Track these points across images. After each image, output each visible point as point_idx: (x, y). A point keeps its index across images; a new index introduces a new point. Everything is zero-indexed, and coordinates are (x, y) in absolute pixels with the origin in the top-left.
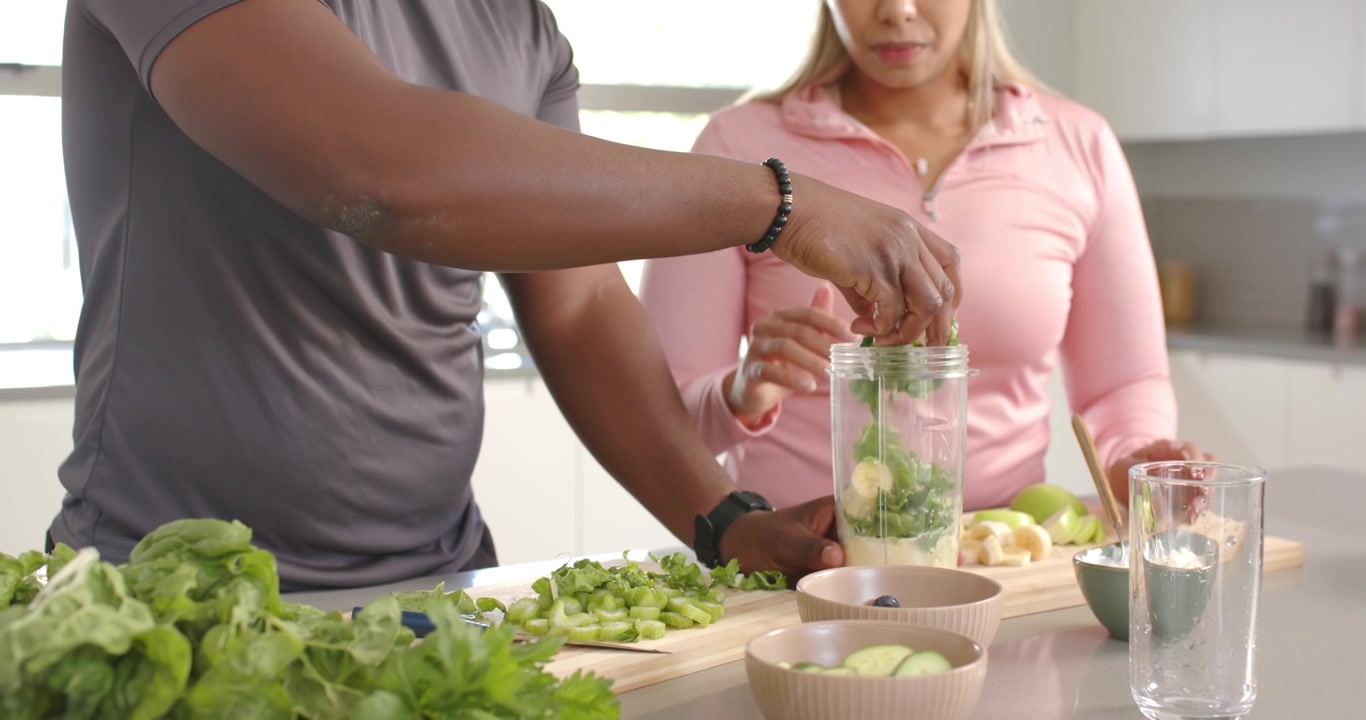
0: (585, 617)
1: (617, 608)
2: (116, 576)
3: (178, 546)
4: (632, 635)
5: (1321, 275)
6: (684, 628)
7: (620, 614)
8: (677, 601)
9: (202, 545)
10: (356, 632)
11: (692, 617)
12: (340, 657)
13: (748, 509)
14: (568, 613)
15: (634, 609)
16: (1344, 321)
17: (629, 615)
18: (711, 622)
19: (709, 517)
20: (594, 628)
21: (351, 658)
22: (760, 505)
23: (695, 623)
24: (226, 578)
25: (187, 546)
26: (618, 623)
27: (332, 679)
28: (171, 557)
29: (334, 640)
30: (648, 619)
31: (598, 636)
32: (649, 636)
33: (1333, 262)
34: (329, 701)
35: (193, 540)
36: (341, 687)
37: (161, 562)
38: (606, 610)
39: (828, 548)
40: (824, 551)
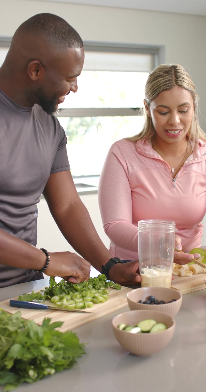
0: (72, 302)
1: (80, 298)
4: (84, 307)
6: (98, 303)
7: (81, 300)
8: (97, 295)
10: (9, 322)
11: (100, 300)
12: (6, 329)
13: (116, 263)
14: (67, 300)
15: (85, 298)
17: (83, 300)
18: (106, 301)
19: (105, 266)
20: (74, 305)
21: (8, 330)
22: (119, 261)
23: (101, 302)
26: (80, 303)
27: (3, 335)
29: (4, 325)
30: (88, 301)
31: (75, 307)
32: (89, 307)
34: (3, 342)
36: (7, 338)
38: (78, 299)
39: (137, 276)
40: (136, 277)
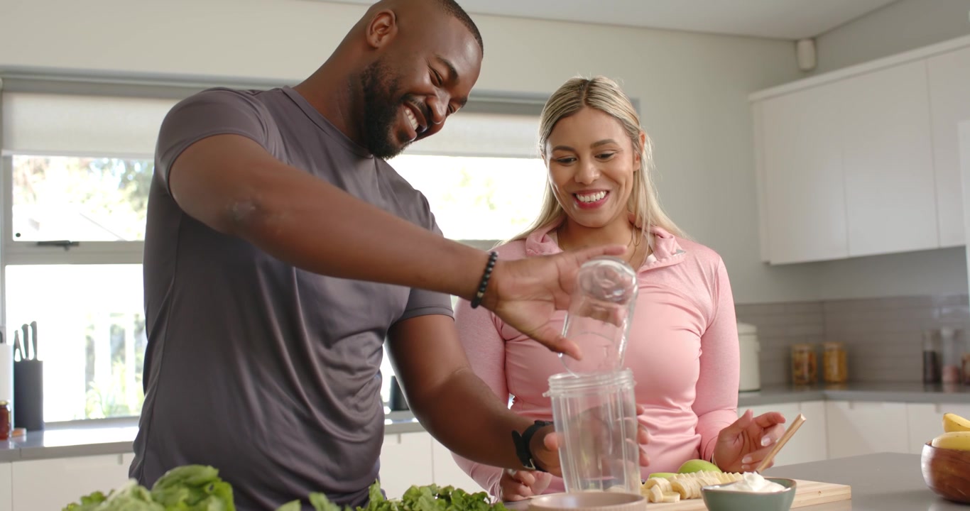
2: (147, 494)
3: (178, 481)
5: (929, 347)
9: (192, 480)
16: (947, 376)
24: (205, 496)
25: (183, 481)
28: (175, 487)
33: (937, 336)
35: (187, 477)
37: (169, 490)
